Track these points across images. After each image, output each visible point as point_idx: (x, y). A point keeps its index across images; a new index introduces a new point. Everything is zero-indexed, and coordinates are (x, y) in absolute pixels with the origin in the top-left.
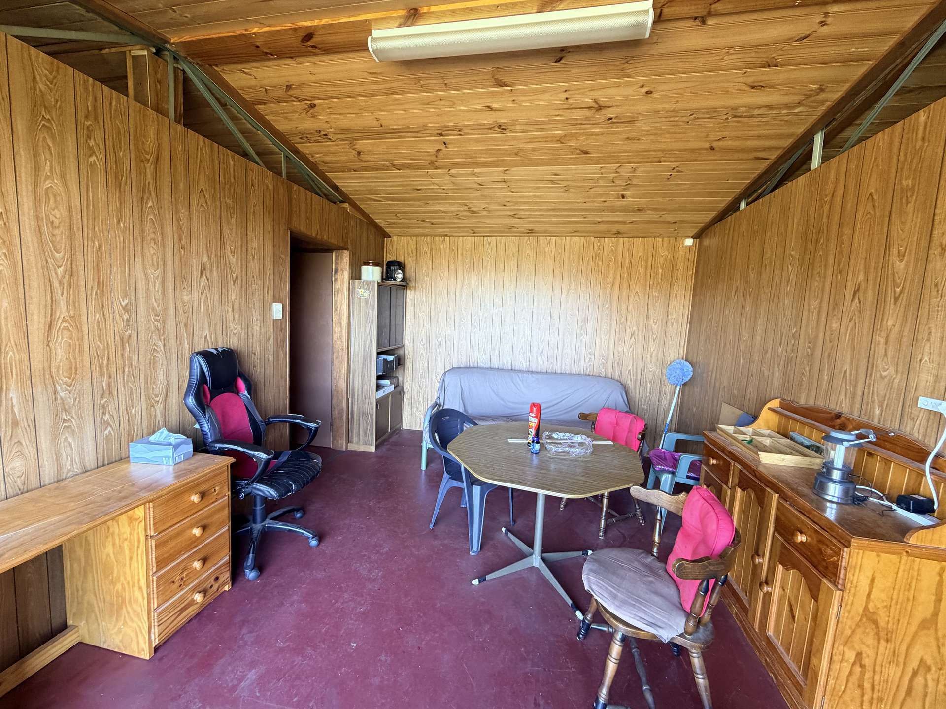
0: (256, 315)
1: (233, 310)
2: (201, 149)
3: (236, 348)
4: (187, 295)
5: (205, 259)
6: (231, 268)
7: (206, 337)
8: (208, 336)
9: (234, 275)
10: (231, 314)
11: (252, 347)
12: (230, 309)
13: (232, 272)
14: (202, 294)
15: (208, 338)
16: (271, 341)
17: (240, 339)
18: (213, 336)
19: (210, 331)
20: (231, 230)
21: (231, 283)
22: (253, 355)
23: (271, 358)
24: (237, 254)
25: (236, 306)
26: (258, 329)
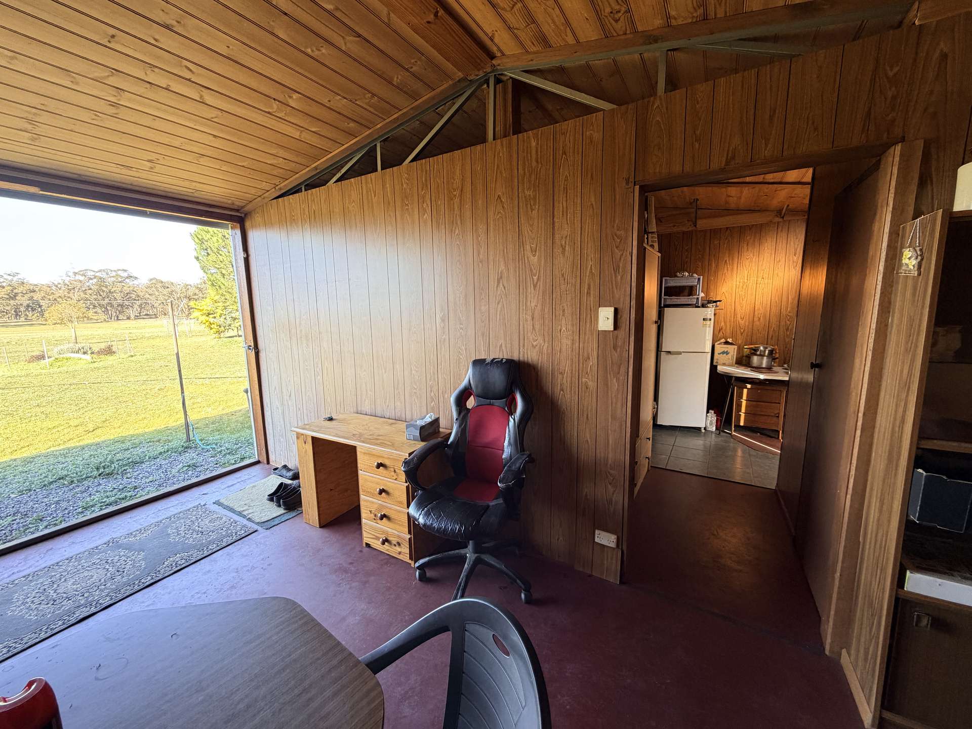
0: (566, 327)
1: (533, 319)
2: (499, 154)
3: (535, 363)
4: (485, 305)
5: (502, 267)
6: (531, 270)
7: (501, 346)
8: (503, 345)
9: (535, 278)
10: (530, 322)
11: (559, 364)
12: (529, 318)
13: (532, 275)
14: (498, 303)
15: (504, 348)
16: (593, 361)
17: (541, 352)
18: (509, 346)
19: (505, 340)
20: (532, 226)
21: (531, 289)
22: (560, 376)
23: (592, 384)
24: (540, 250)
25: (536, 315)
26: (569, 343)
